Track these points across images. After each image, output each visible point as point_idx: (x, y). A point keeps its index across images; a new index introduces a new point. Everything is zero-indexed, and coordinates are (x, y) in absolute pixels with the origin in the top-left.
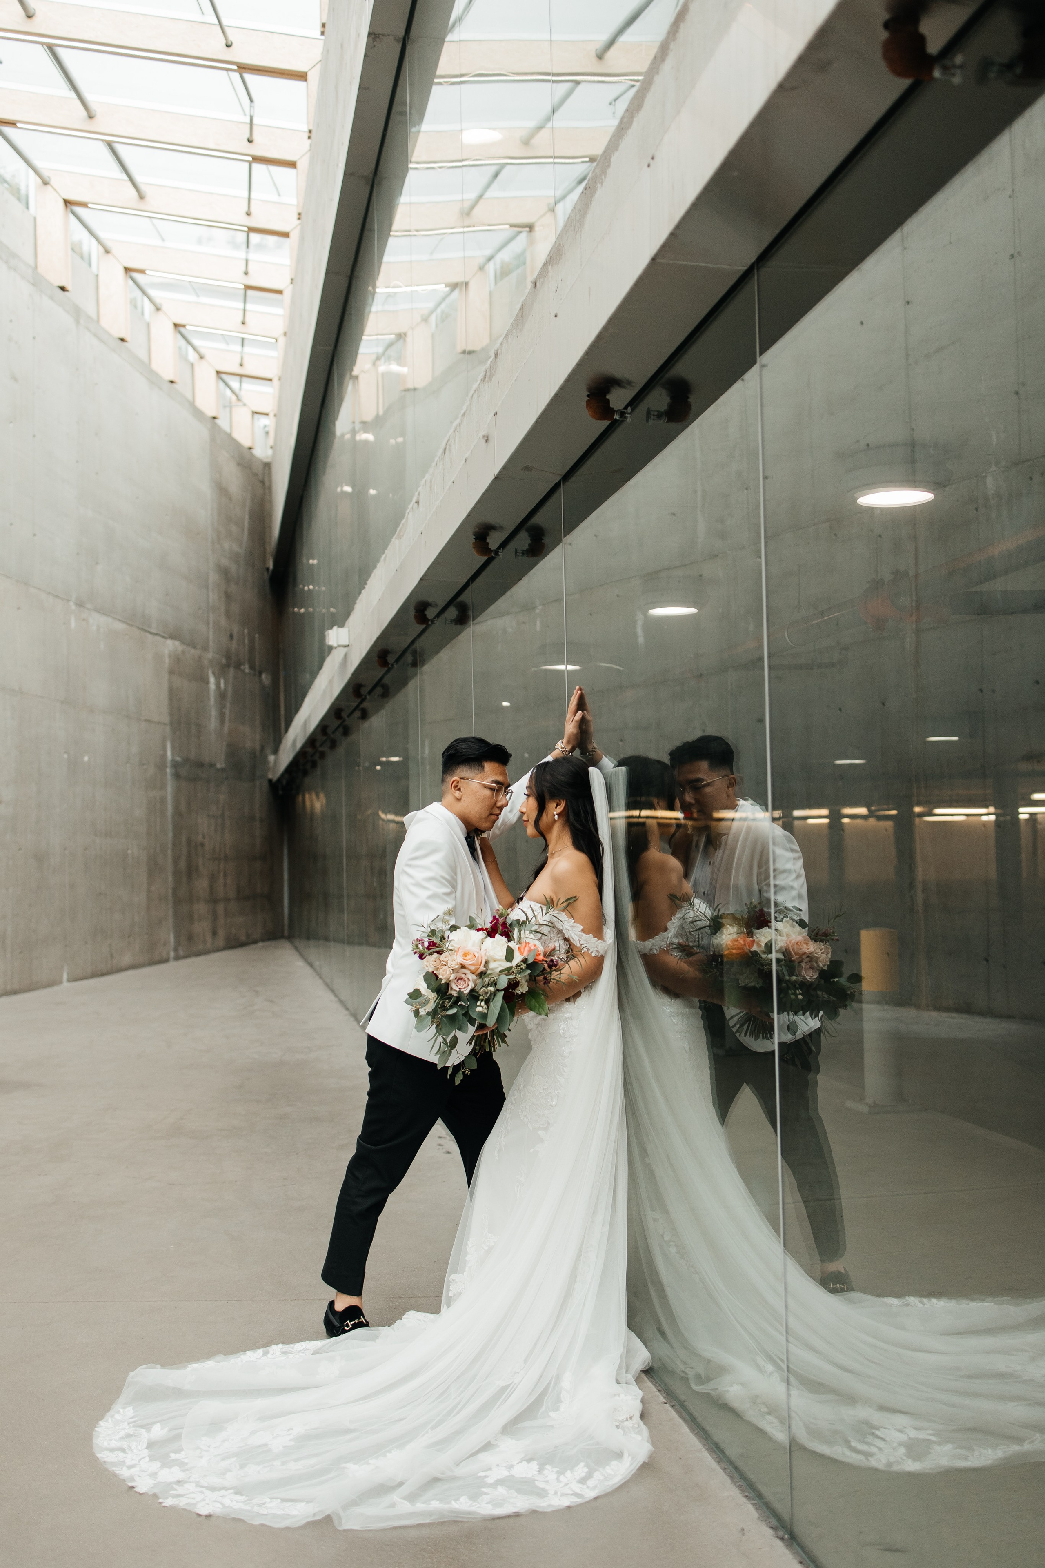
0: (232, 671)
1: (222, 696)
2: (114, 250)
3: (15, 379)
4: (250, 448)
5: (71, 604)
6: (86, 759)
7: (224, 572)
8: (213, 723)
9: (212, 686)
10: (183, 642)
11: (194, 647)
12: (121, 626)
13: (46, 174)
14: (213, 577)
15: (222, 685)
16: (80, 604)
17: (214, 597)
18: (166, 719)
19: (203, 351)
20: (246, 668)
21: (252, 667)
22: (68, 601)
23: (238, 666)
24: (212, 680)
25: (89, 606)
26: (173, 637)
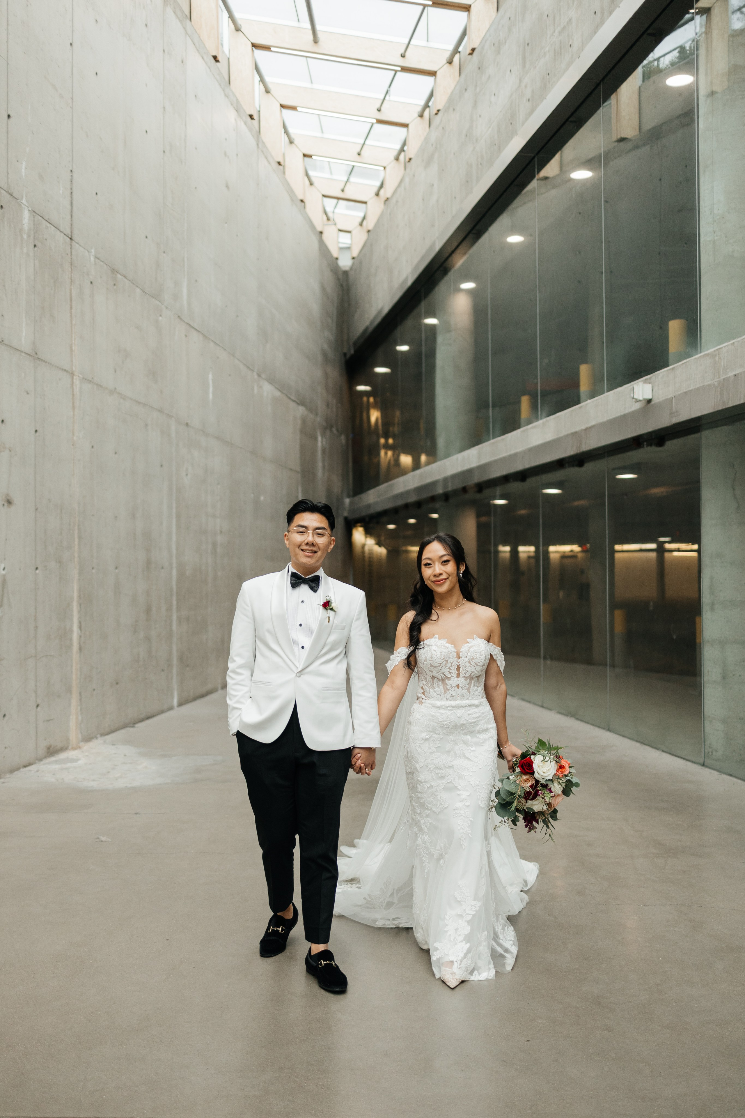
0: (328, 432)
1: (324, 451)
2: (272, 92)
3: (227, 187)
4: (337, 259)
5: (255, 374)
6: (262, 498)
7: (325, 354)
8: (320, 473)
9: (319, 444)
10: (307, 408)
11: (311, 412)
12: (278, 394)
13: (239, 22)
14: (320, 358)
15: (324, 443)
16: (259, 375)
17: (318, 373)
18: (298, 468)
19: (313, 179)
20: (334, 430)
21: (337, 430)
22: (253, 371)
23: (331, 427)
24: (319, 438)
25: (263, 376)
26: (302, 403)
